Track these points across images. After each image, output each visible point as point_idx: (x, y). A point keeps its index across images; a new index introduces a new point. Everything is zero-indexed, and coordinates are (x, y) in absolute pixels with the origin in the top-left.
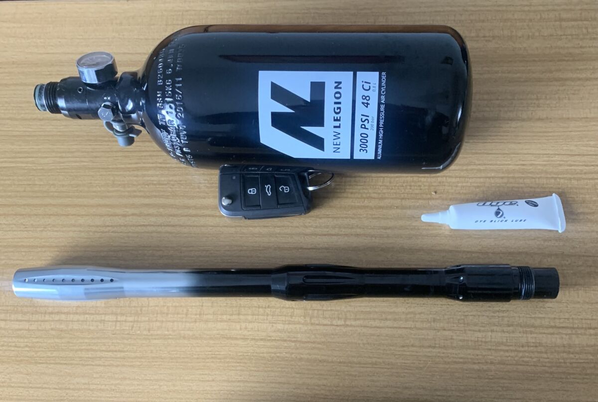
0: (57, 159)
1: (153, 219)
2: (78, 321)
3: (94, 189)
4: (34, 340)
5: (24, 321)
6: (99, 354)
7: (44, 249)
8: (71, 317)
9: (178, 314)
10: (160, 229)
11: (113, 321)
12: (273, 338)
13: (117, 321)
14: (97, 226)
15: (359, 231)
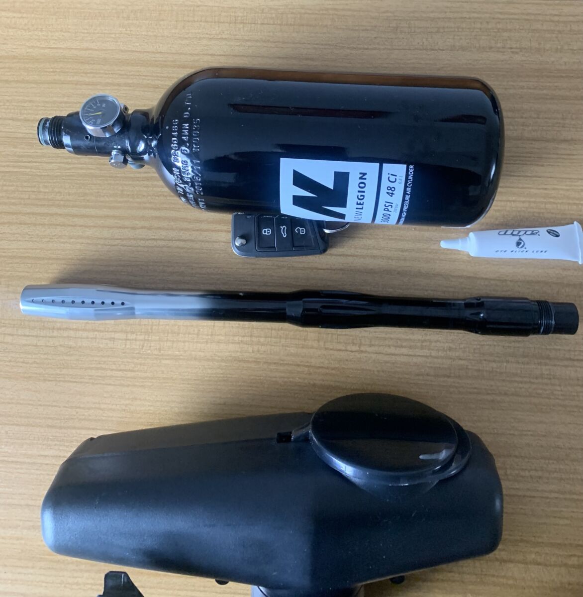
1: (163, 233)
2: (87, 338)
3: (102, 199)
4: (43, 357)
5: (31, 336)
6: (109, 373)
7: (50, 262)
8: (80, 334)
9: (189, 334)
10: (170, 244)
11: (122, 340)
12: (285, 362)
13: (126, 340)
14: (105, 239)
15: (375, 252)
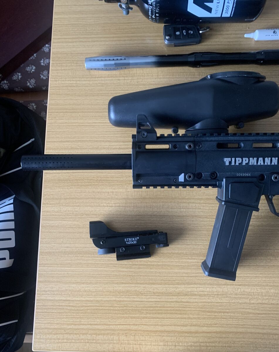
0: (96, 20)
1: (136, 41)
2: (109, 80)
3: (112, 31)
4: (92, 87)
5: (87, 81)
8: (106, 79)
9: (149, 76)
10: (139, 45)
11: (123, 80)
14: (114, 45)
15: (219, 43)
